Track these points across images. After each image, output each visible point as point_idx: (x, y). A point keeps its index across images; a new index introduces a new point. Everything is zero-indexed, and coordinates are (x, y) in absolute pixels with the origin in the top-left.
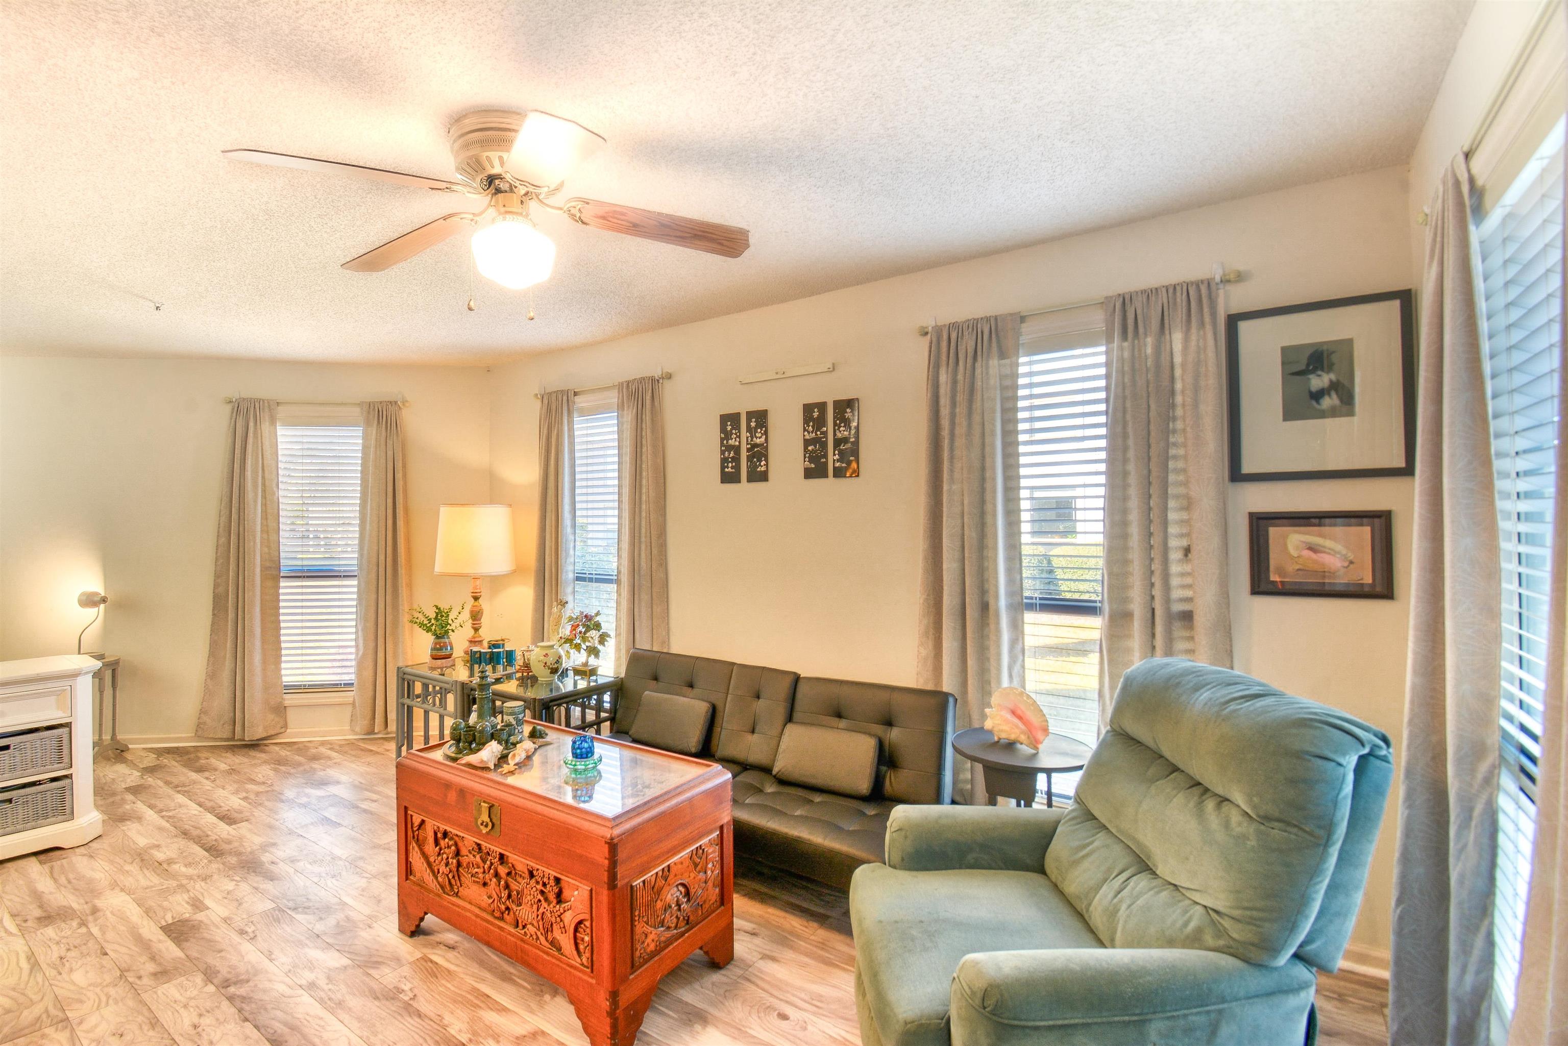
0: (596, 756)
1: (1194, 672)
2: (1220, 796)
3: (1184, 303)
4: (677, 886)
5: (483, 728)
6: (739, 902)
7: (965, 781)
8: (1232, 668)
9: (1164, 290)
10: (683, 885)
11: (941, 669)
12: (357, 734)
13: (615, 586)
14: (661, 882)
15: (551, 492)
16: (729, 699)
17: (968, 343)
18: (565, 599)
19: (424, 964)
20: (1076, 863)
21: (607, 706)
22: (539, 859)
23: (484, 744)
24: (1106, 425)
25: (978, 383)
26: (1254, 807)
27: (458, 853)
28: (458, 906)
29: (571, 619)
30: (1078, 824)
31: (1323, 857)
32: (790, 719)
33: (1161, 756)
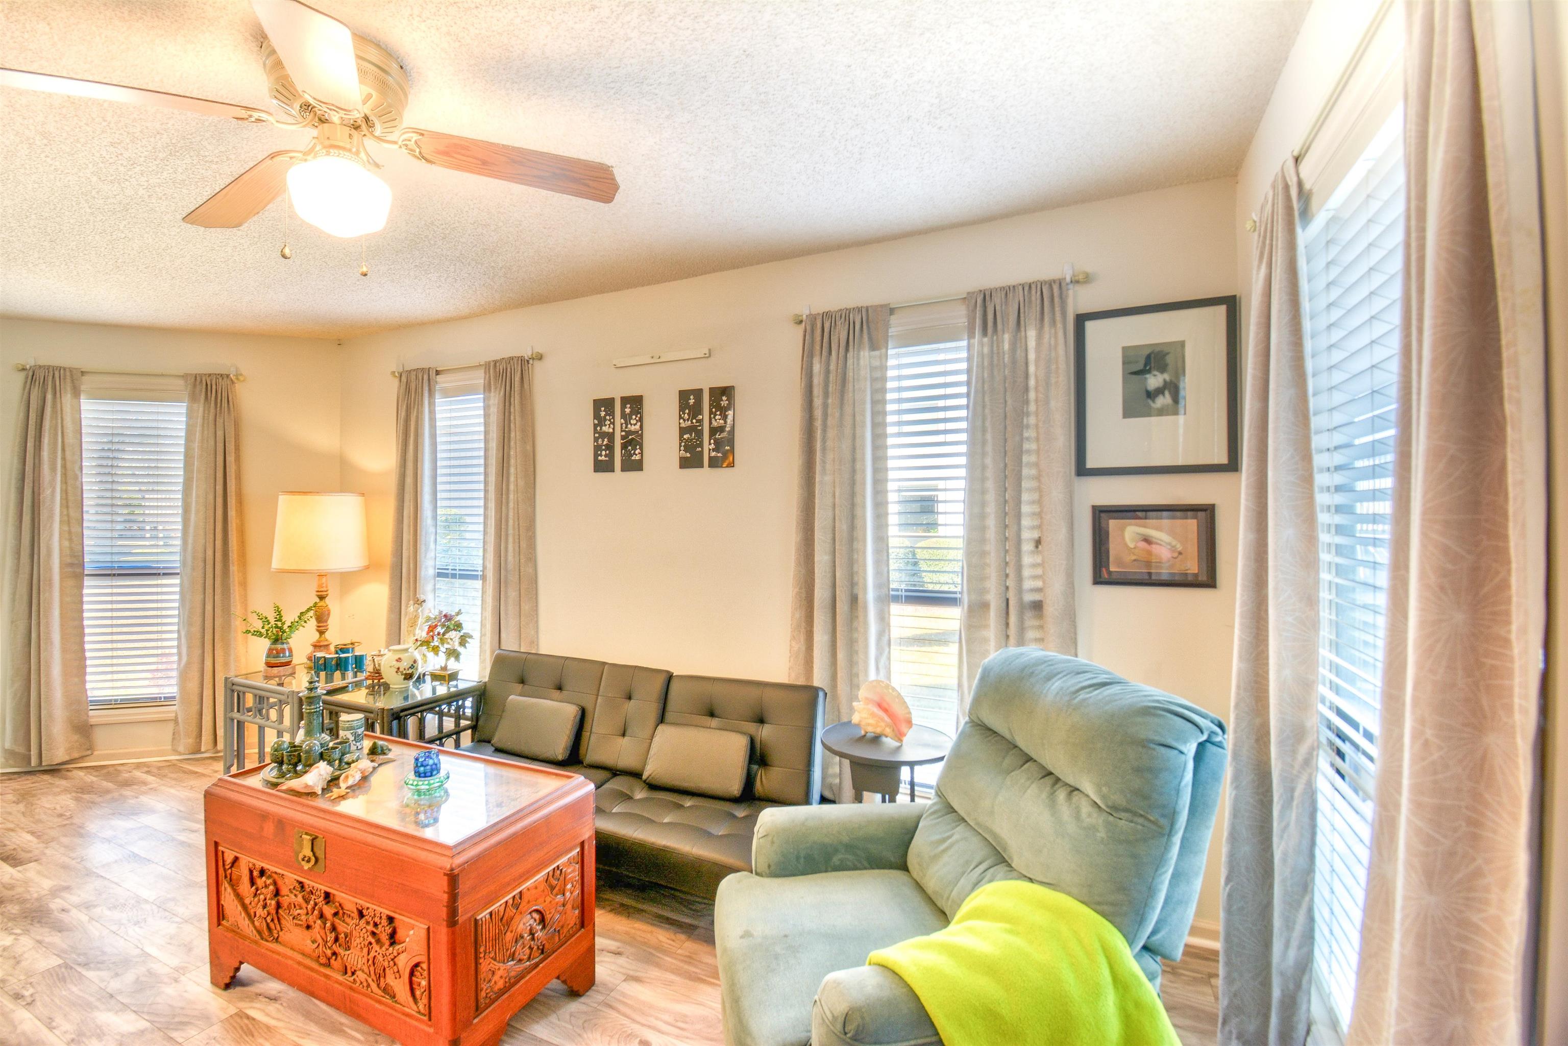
0: (443, 773)
1: (1045, 662)
2: (1071, 786)
3: (1039, 301)
4: (530, 913)
5: (311, 748)
6: (602, 918)
7: (834, 776)
8: (1076, 656)
9: (1021, 288)
10: (537, 911)
11: (812, 663)
12: (180, 754)
13: (480, 582)
14: (511, 911)
15: (409, 480)
16: (599, 701)
17: (841, 333)
18: (422, 597)
19: (239, 1020)
20: (935, 858)
21: (468, 712)
22: (371, 897)
23: (311, 765)
24: (967, 419)
25: (850, 374)
26: (1104, 797)
27: (277, 893)
28: (279, 954)
29: (428, 619)
30: (938, 818)
31: (1167, 847)
32: (662, 719)
33: (1016, 747)
